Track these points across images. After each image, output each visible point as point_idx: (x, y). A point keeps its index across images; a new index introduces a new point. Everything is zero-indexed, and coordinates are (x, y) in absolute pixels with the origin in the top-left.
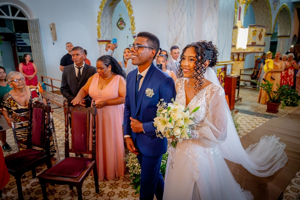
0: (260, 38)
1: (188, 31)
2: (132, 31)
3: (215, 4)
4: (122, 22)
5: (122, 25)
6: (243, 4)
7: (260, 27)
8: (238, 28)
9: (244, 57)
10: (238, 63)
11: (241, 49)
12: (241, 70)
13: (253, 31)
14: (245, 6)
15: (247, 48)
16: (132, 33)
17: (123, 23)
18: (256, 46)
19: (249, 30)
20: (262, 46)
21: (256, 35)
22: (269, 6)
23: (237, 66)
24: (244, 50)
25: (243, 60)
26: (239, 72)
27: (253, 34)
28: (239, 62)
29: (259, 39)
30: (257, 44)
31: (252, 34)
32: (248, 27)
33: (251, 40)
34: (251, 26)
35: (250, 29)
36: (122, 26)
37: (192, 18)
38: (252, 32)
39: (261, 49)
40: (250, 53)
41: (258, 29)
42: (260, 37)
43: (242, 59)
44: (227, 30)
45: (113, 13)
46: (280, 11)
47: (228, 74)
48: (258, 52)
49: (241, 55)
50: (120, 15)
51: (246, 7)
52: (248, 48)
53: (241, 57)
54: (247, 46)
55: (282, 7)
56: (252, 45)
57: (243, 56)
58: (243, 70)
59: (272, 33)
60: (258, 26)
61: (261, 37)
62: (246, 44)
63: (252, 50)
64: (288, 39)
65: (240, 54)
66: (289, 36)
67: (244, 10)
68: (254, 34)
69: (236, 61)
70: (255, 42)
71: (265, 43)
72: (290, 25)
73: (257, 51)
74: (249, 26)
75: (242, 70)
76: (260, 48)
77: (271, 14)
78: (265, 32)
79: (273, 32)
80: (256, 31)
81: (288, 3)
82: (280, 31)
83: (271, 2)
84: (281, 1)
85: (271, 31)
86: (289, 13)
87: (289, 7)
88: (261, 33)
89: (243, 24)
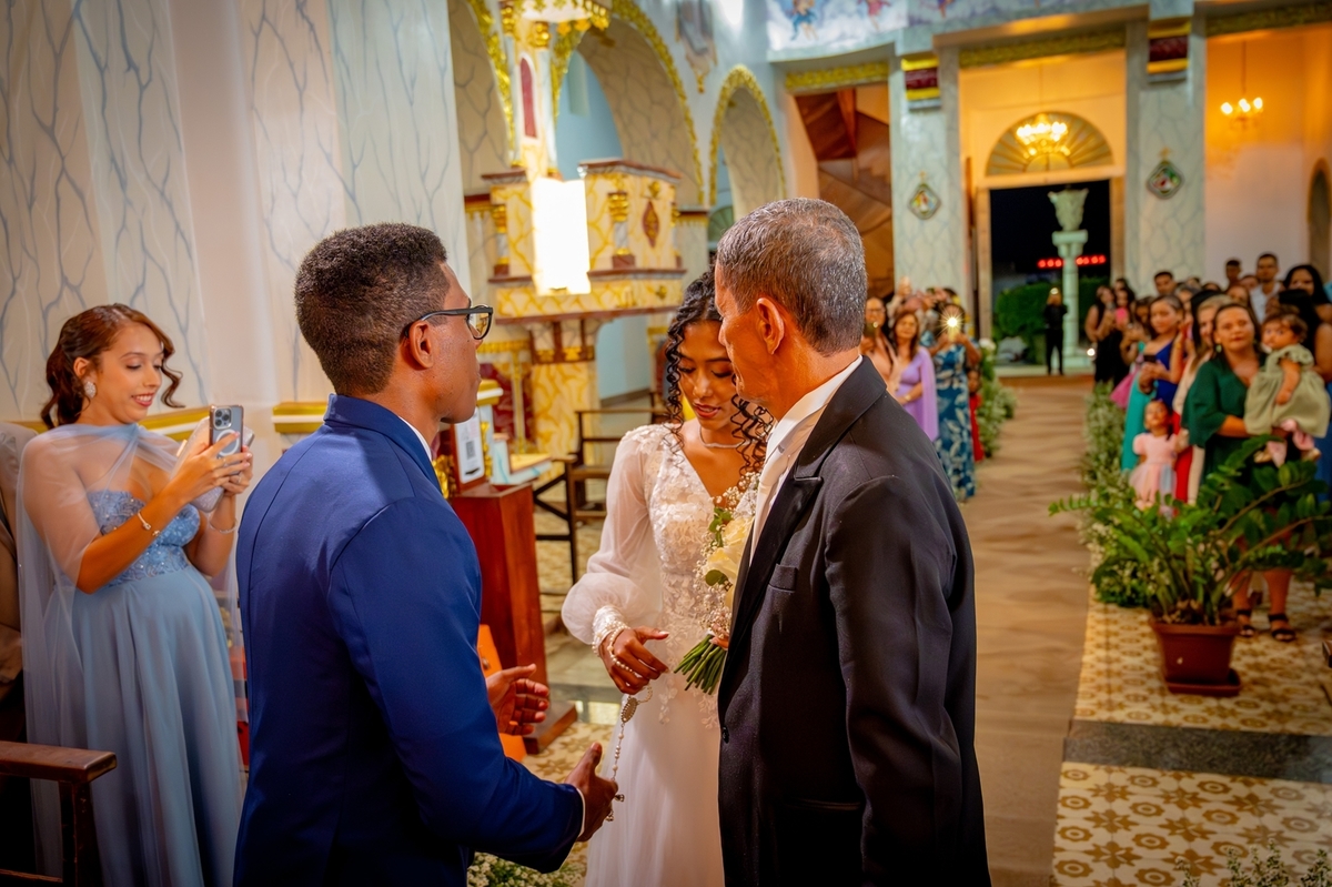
0: (651, 233)
6: (538, 46)
7: (641, 176)
8: (530, 176)
9: (589, 341)
10: (558, 378)
11: (562, 293)
12: (580, 414)
13: (611, 195)
14: (552, 62)
15: (592, 287)
18: (640, 276)
19: (589, 192)
20: (668, 276)
21: (625, 215)
22: (673, 73)
23: (557, 391)
24: (578, 299)
25: (587, 355)
26: (571, 428)
27: (611, 210)
28: (565, 367)
29: (644, 240)
30: (640, 264)
31: (606, 209)
32: (580, 170)
33: (606, 243)
34: (592, 170)
35: (590, 182)
38: (603, 198)
39: (663, 291)
40: (615, 314)
41: (635, 184)
42: (650, 225)
43: (579, 350)
46: (725, 103)
47: (471, 473)
48: (651, 311)
49: (570, 329)
51: (559, 68)
52: (597, 291)
53: (572, 344)
54: (594, 275)
55: (730, 79)
56: (618, 269)
57: (578, 333)
58: (592, 412)
59: (706, 206)
60: (632, 170)
61: (657, 228)
62: (588, 269)
63: (619, 297)
65: (564, 326)
67: (548, 81)
68: (619, 208)
69: (548, 363)
70: (626, 253)
71: (679, 260)
72: (781, 168)
73: (647, 305)
74: (582, 165)
75: (587, 419)
76: (661, 287)
77: (686, 110)
78: (671, 199)
79: (712, 202)
80: (625, 194)
81: (755, 67)
82: (744, 198)
83: (678, 51)
84: (722, 52)
85: (700, 198)
86: (767, 115)
87: (763, 88)
88: (650, 205)
89: (553, 155)
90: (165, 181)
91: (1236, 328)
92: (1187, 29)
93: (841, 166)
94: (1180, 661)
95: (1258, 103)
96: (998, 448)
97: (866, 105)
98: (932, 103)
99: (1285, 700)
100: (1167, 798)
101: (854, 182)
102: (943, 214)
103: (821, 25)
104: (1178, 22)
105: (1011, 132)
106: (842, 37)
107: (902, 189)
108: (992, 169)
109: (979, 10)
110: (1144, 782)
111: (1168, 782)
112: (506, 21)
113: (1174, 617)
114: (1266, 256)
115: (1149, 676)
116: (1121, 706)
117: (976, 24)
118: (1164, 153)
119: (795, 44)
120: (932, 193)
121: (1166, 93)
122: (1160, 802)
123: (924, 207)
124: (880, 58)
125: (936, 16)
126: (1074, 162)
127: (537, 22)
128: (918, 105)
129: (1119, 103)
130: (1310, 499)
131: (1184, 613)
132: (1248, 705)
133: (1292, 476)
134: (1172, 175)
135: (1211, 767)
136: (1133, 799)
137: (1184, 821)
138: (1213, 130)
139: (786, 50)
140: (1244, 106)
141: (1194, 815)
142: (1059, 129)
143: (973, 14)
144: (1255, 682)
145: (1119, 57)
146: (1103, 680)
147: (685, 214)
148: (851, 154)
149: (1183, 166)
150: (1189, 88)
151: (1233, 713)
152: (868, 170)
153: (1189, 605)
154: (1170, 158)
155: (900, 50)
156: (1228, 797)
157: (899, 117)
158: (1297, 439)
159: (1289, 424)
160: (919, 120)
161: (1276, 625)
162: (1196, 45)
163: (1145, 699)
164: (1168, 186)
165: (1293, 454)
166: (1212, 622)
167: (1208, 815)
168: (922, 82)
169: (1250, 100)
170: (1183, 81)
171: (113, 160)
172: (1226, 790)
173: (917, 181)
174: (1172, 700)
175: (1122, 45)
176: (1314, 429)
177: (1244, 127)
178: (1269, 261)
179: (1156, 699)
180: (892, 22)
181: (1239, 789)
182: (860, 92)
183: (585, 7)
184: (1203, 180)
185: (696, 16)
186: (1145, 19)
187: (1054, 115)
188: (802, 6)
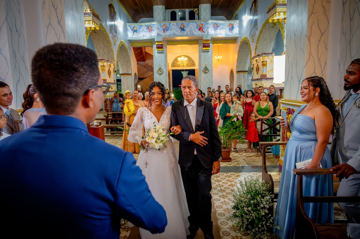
0: (110, 75)
1: (15, 57)
7: (108, 62)
13: (101, 66)
20: (113, 84)
21: (105, 70)
22: (109, 40)
27: (102, 69)
29: (108, 76)
30: (108, 81)
37: (19, 36)
41: (107, 64)
42: (109, 73)
46: (119, 48)
55: (120, 43)
60: (106, 61)
64: (130, 77)
66: (131, 74)
71: (115, 81)
72: (130, 63)
77: (112, 48)
78: (113, 68)
79: (117, 69)
80: (105, 66)
81: (125, 40)
82: (122, 68)
83: (110, 36)
84: (119, 37)
86: (127, 51)
87: (127, 45)
88: (109, 69)
90: (23, 57)
91: (228, 97)
92: (209, 42)
93: (142, 63)
95: (221, 57)
97: (148, 50)
98: (162, 51)
99: (239, 162)
100: (226, 177)
101: (145, 67)
102: (164, 74)
103: (139, 33)
104: (208, 40)
105: (176, 59)
106: (143, 36)
107: (156, 69)
108: (173, 66)
109: (171, 34)
110: (221, 175)
111: (225, 174)
114: (227, 85)
117: (171, 36)
118: (205, 65)
119: (133, 36)
120: (162, 70)
121: (206, 54)
122: (225, 177)
123: (160, 73)
124: (151, 41)
125: (163, 34)
126: (188, 65)
128: (159, 52)
129: (197, 55)
130: (242, 127)
132: (233, 163)
133: (239, 123)
134: (207, 69)
135: (231, 171)
136: (221, 177)
137: (229, 180)
138: (214, 61)
139: (131, 37)
140: (219, 57)
141: (231, 179)
142: (186, 59)
143: (170, 34)
144: (233, 159)
145: (197, 46)
148: (144, 61)
149: (209, 68)
150: (210, 53)
151: (231, 164)
152: (148, 64)
154: (207, 66)
155: (156, 40)
156: (235, 176)
157: (155, 54)
158: (238, 117)
159: (237, 114)
160: (159, 55)
161: (235, 150)
162: (211, 45)
164: (206, 71)
165: (238, 119)
166: (227, 149)
167: (233, 178)
168: (160, 47)
169: (220, 56)
170: (209, 51)
171: (13, 52)
172: (235, 175)
173: (159, 67)
175: (198, 44)
176: (241, 115)
177: (219, 61)
178: (228, 86)
180: (154, 34)
181: (236, 174)
182: (146, 47)
183: (94, 24)
184: (212, 71)
185: (114, 29)
186: (202, 39)
187: (185, 56)
188: (135, 29)
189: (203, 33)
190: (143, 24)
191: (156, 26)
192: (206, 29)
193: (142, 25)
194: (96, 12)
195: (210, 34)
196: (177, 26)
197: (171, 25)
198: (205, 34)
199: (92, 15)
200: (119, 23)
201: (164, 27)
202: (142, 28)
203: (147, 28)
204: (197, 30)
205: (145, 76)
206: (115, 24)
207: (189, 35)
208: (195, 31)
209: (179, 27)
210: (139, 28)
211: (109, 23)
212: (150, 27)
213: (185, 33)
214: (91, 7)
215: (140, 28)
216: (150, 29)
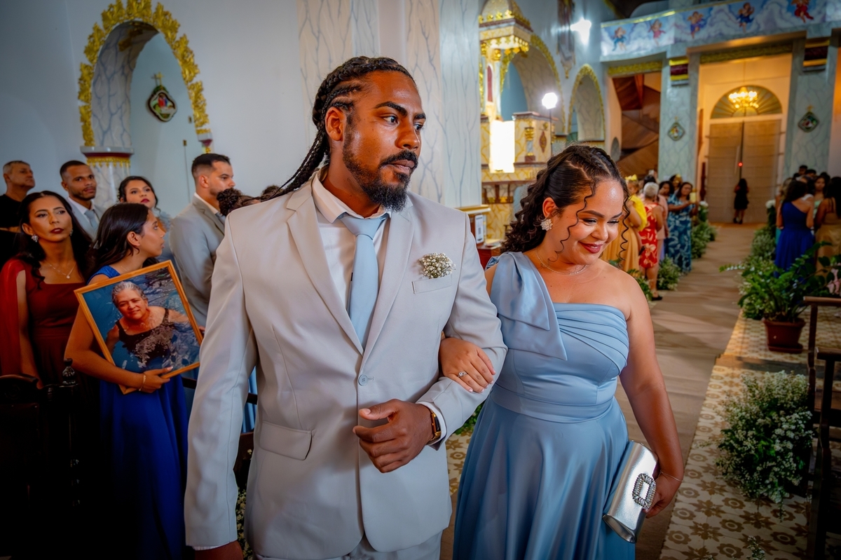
0: (543, 146)
2: (197, 126)
3: (430, 57)
4: (165, 98)
5: (165, 108)
6: (495, 60)
7: (540, 120)
8: (490, 119)
9: (511, 194)
10: (497, 210)
11: (500, 172)
13: (526, 128)
14: (501, 67)
15: (515, 170)
16: (198, 132)
17: (166, 103)
18: (537, 165)
19: (516, 127)
21: (532, 138)
22: (555, 69)
23: (496, 216)
24: (508, 175)
26: (501, 233)
27: (526, 135)
28: (500, 206)
29: (540, 149)
30: (537, 160)
31: (524, 135)
32: (513, 117)
33: (523, 150)
34: (519, 117)
35: (517, 122)
36: (165, 110)
38: (522, 130)
41: (536, 124)
42: (543, 142)
44: (467, 124)
45: (132, 70)
46: (578, 83)
47: (480, 240)
49: (503, 188)
50: (155, 77)
51: (504, 70)
52: (518, 172)
53: (503, 195)
54: (516, 165)
55: (581, 71)
56: (527, 162)
57: (507, 190)
59: (566, 133)
60: (536, 117)
61: (545, 144)
62: (514, 161)
63: (527, 175)
65: (501, 187)
66: (603, 141)
67: (499, 76)
68: (529, 135)
69: (492, 203)
70: (532, 155)
72: (603, 114)
74: (514, 115)
77: (559, 87)
78: (552, 130)
79: (569, 130)
80: (532, 128)
81: (593, 64)
82: (583, 129)
83: (557, 59)
84: (578, 58)
85: (563, 129)
86: (598, 88)
87: (596, 74)
88: (543, 134)
89: (499, 110)
92: (828, 43)
93: (634, 113)
94: (775, 337)
96: (704, 253)
97: (649, 82)
98: (684, 82)
101: (640, 121)
102: (686, 138)
103: (628, 43)
104: (823, 39)
105: (726, 96)
106: (639, 49)
107: (665, 125)
108: (714, 115)
109: (713, 34)
112: (483, 50)
113: (774, 318)
115: (761, 344)
116: (746, 353)
117: (710, 42)
118: (810, 108)
119: (615, 53)
120: (681, 128)
121: (813, 77)
123: (676, 134)
124: (658, 60)
125: (689, 38)
126: (760, 112)
127: (496, 49)
128: (676, 83)
129: (787, 81)
131: (778, 317)
134: (813, 120)
139: (610, 56)
142: (753, 95)
143: (709, 37)
145: (789, 57)
146: (740, 345)
147: (558, 137)
148: (639, 107)
149: (819, 115)
150: (826, 74)
152: (647, 115)
153: (781, 314)
154: (812, 111)
155: (669, 55)
157: (666, 89)
160: (676, 90)
162: (832, 51)
163: (757, 352)
164: (810, 125)
166: (791, 321)
168: (676, 72)
170: (824, 70)
173: (673, 121)
174: (769, 353)
175: (790, 51)
179: (763, 352)
180: (666, 41)
182: (647, 77)
183: (519, 42)
184: (830, 122)
185: (567, 42)
186: (804, 38)
187: (750, 88)
188: (620, 34)
189: (808, 20)
190: (641, 20)
191: (672, 21)
192: (818, 8)
193: (636, 24)
194: (525, 15)
195: (830, 23)
196: (731, 11)
197: (712, 12)
198: (812, 22)
199: (513, 23)
200: (582, 28)
201: (693, 21)
202: (637, 30)
203: (649, 27)
204: (789, 15)
205: (639, 145)
206: (570, 32)
207: (763, 33)
208: (782, 17)
209: (737, 13)
210: (629, 30)
211: (556, 30)
212: (657, 26)
213: (753, 27)
214: (514, 5)
215: (632, 30)
216: (656, 30)
